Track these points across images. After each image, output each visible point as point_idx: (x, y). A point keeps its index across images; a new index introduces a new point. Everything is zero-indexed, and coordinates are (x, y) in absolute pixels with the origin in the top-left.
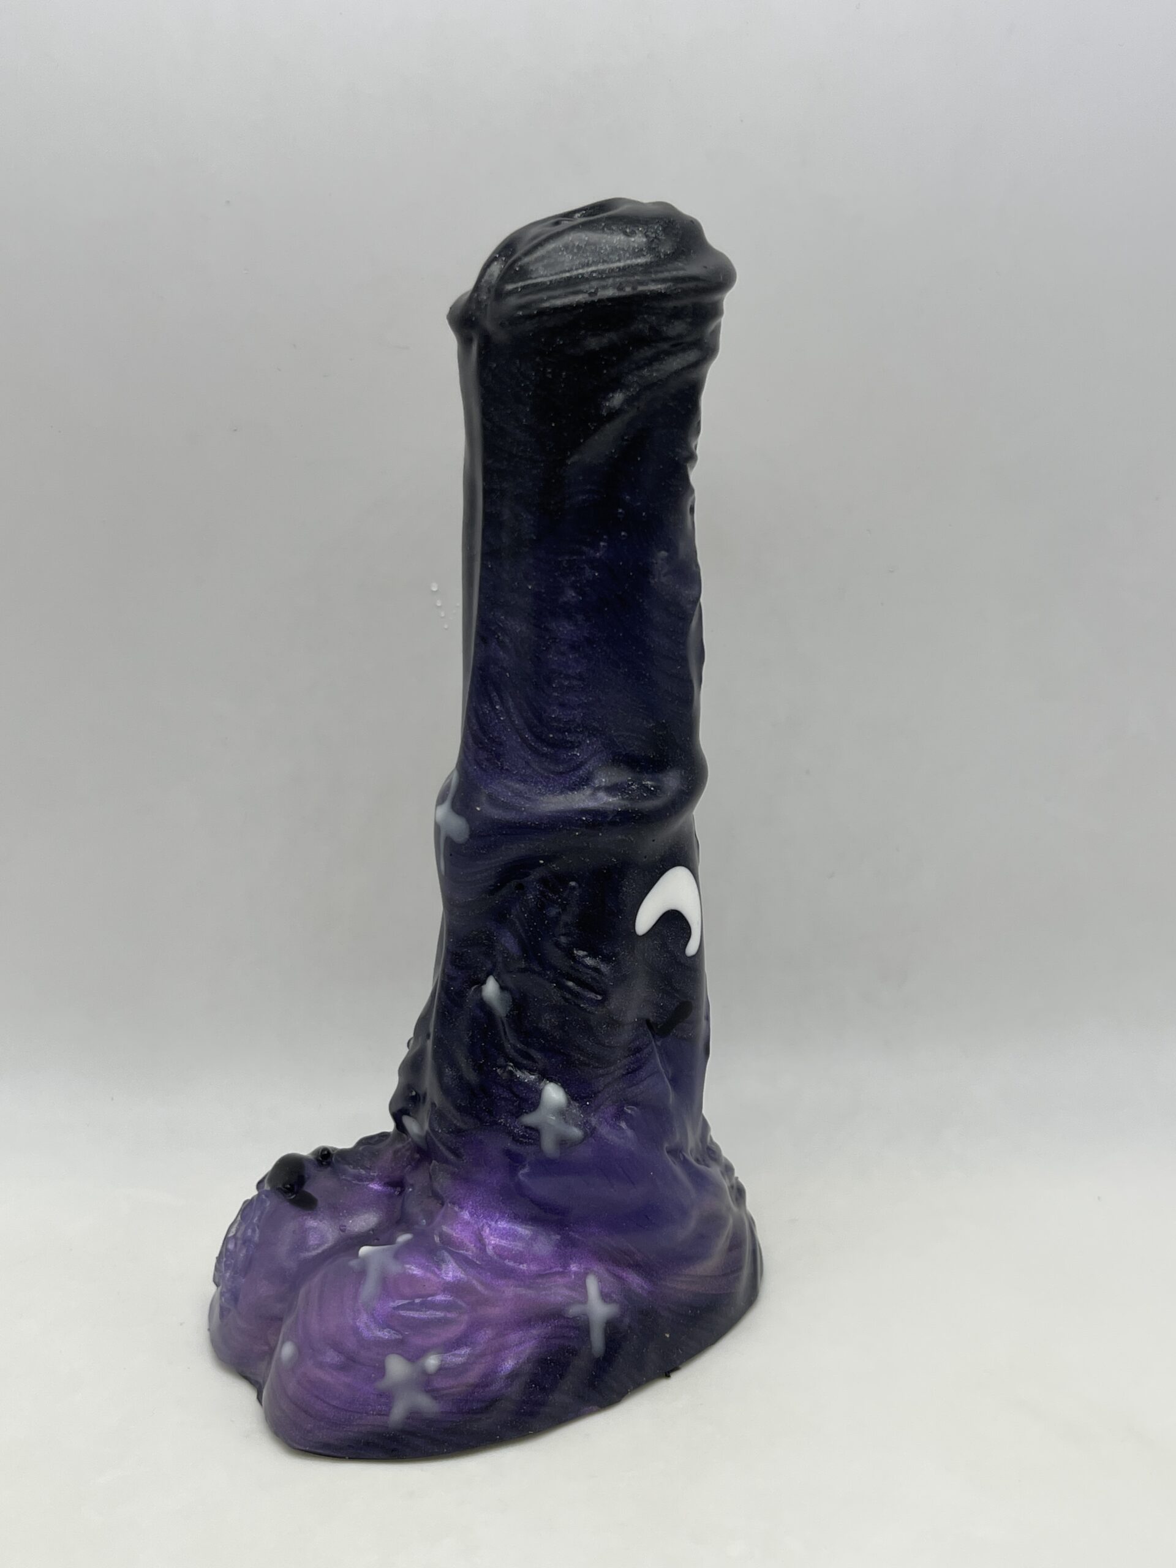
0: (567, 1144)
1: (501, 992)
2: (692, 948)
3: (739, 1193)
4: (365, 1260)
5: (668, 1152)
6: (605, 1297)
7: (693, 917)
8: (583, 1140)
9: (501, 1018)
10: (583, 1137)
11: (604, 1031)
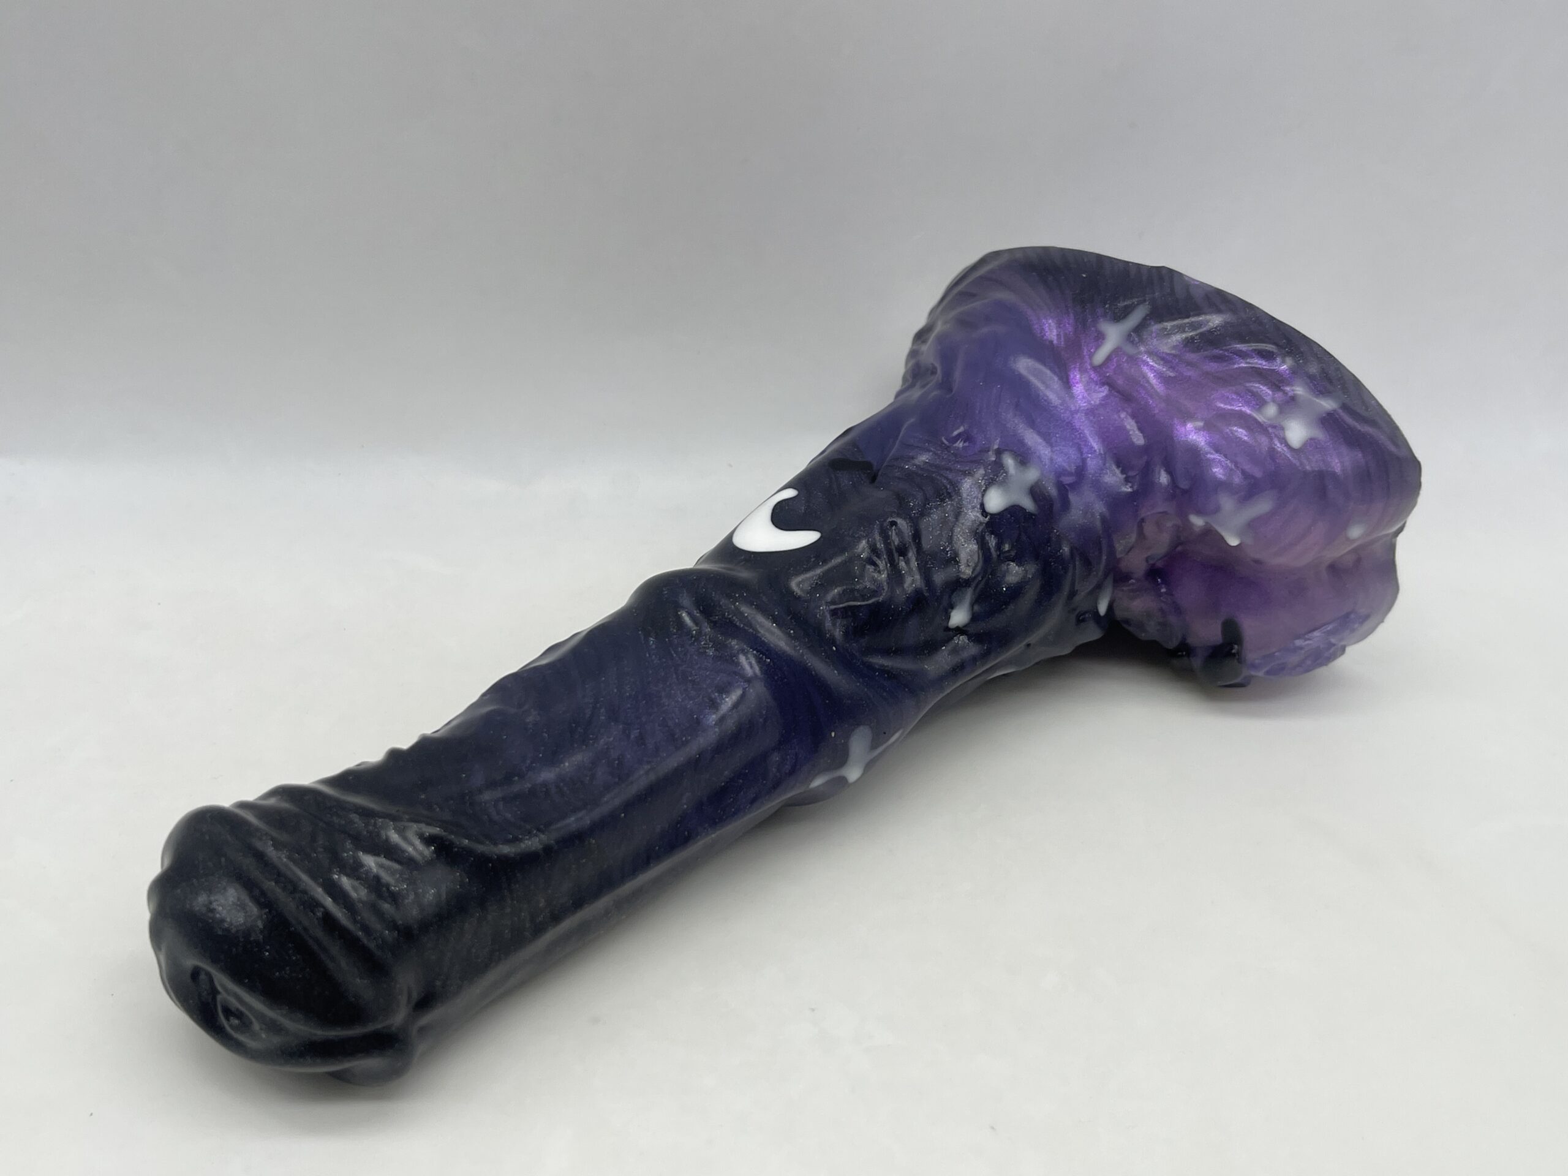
0: (1020, 460)
1: (957, 605)
2: (790, 493)
3: (921, 336)
4: (1239, 534)
5: (952, 391)
6: (1100, 338)
7: (766, 511)
8: (1006, 450)
9: (974, 590)
10: (1006, 452)
11: (915, 502)
